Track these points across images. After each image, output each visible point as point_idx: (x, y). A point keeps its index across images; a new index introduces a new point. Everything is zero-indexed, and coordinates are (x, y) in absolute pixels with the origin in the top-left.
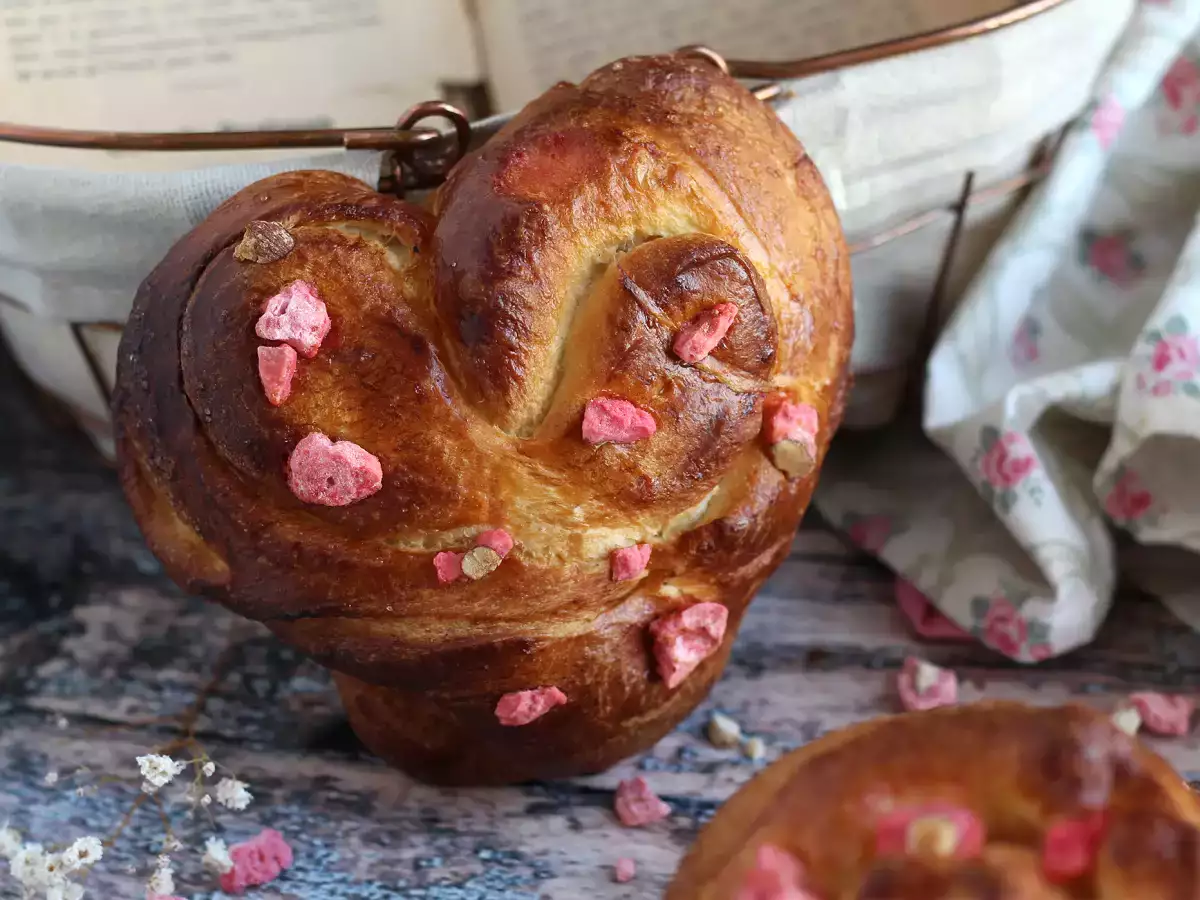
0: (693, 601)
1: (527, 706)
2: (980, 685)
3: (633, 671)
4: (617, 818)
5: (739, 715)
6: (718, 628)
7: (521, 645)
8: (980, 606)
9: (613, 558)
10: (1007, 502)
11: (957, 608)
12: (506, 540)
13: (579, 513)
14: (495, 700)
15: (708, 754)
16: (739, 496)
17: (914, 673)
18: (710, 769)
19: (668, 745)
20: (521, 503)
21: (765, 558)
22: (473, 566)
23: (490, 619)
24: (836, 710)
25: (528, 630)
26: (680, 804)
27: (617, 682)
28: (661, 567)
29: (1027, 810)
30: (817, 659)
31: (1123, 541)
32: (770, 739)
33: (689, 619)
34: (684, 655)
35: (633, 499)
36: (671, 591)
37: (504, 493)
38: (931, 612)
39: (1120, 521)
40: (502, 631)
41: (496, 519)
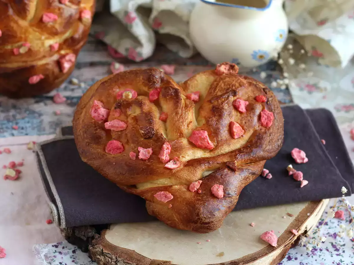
0: (67, 54)
1: (35, 79)
2: (128, 67)
3: (56, 70)
4: (54, 102)
5: (77, 78)
6: (73, 59)
7: (33, 67)
8: (127, 50)
9: (51, 47)
10: (131, 27)
11: (122, 51)
12: (28, 45)
13: (43, 38)
14: (28, 78)
15: (72, 87)
16: (76, 31)
17: (114, 66)
18: (73, 90)
19: (63, 86)
20: (31, 37)
21: (82, 43)
22: (22, 50)
23: (26, 62)
24: (98, 75)
25: (34, 63)
26: (68, 98)
27: (53, 73)
28: (61, 48)
29: (145, 89)
30: (92, 64)
31: (156, 33)
32: (85, 82)
33: (67, 58)
34: (67, 66)
35: (54, 33)
36: (63, 52)
37: (27, 35)
38: (116, 52)
39: (156, 29)
40: (29, 64)
41: (26, 40)
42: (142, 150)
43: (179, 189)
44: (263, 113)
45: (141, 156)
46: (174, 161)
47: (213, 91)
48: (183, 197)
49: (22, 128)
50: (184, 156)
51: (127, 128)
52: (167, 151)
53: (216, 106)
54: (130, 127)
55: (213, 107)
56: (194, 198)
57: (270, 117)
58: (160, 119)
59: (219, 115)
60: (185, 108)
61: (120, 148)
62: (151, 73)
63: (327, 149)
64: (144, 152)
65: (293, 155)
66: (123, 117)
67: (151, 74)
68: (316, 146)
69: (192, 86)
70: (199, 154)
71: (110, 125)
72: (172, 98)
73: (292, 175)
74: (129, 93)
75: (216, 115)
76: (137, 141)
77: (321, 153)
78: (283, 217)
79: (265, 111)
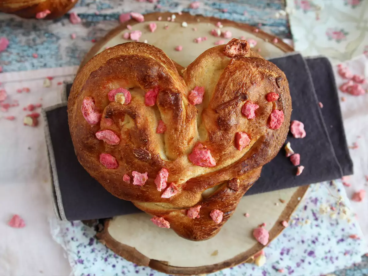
4: (71, 22)
29: (141, 87)
42: (136, 175)
43: (177, 216)
44: (273, 115)
45: (135, 183)
46: (172, 189)
47: (219, 96)
48: (181, 222)
49: (42, 57)
50: (184, 179)
51: (119, 143)
52: (164, 179)
53: (222, 117)
54: (123, 144)
55: (219, 119)
56: (192, 222)
57: (280, 121)
58: (157, 132)
59: (225, 129)
60: (185, 122)
61: (114, 164)
62: (146, 72)
63: (323, 114)
64: (139, 178)
65: (293, 131)
66: (115, 128)
67: (146, 74)
68: (314, 111)
69: (196, 77)
70: (200, 171)
71: (102, 136)
72: (170, 108)
73: (290, 158)
74: (121, 96)
75: (222, 129)
76: (131, 162)
77: (318, 121)
78: (275, 204)
79: (275, 112)
